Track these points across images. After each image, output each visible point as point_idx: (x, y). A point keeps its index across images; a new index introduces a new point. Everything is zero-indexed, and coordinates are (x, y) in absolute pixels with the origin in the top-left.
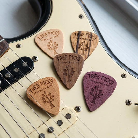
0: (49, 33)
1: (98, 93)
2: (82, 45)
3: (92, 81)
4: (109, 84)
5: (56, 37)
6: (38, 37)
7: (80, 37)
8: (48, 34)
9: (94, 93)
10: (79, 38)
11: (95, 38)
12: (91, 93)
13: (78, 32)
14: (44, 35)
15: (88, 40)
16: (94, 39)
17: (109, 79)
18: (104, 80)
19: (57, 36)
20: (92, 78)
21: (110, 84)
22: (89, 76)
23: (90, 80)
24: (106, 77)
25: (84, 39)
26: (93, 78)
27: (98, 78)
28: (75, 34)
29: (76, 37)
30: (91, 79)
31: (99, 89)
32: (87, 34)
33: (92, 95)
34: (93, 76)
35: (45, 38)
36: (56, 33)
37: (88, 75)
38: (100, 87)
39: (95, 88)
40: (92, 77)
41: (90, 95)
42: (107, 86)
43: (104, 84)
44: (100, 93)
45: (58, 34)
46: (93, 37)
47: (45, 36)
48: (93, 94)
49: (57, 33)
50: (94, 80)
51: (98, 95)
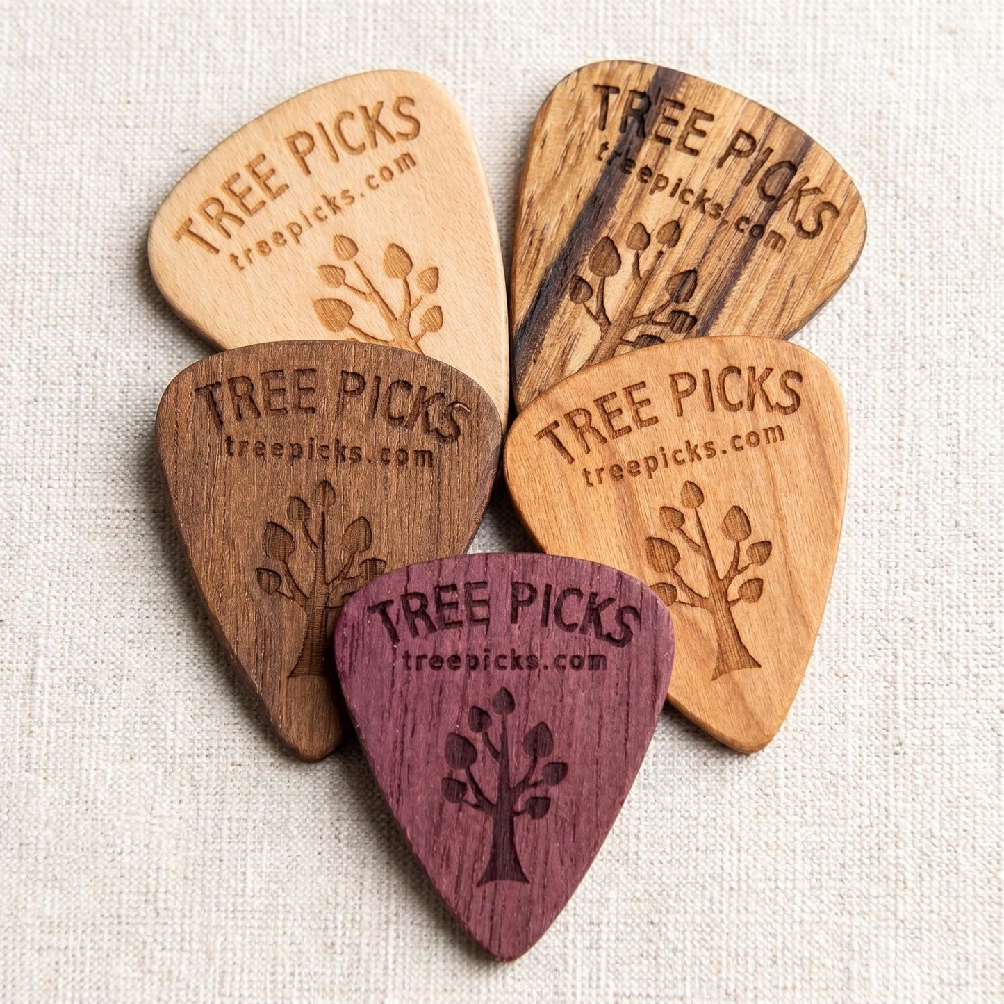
0: (303, 144)
1: (519, 762)
2: (628, 257)
3: (425, 662)
4: (603, 647)
5: (387, 173)
6: (187, 229)
7: (646, 153)
8: (285, 167)
9: (486, 774)
10: (629, 163)
11: (810, 225)
12: (454, 789)
13: (650, 75)
14: (247, 179)
15: (732, 218)
16: (799, 226)
17: (586, 589)
18: (545, 621)
19: (407, 160)
20: (415, 632)
21: (609, 637)
22: (386, 618)
23: (407, 656)
24: (548, 587)
25: (680, 191)
26: (432, 628)
27: (474, 621)
28: (606, 90)
29: (598, 138)
30: (416, 646)
31: (518, 724)
32: (749, 136)
33: (471, 796)
34: (422, 612)
35: (261, 226)
36: (374, 125)
37: (377, 616)
38: (520, 700)
39: (480, 718)
40: (420, 623)
41: (451, 807)
42: (585, 672)
43: (547, 660)
44: (542, 762)
45: (407, 127)
46: (800, 193)
47: (258, 193)
48: (478, 791)
49: (390, 120)
50: (447, 651)
51: (525, 783)
